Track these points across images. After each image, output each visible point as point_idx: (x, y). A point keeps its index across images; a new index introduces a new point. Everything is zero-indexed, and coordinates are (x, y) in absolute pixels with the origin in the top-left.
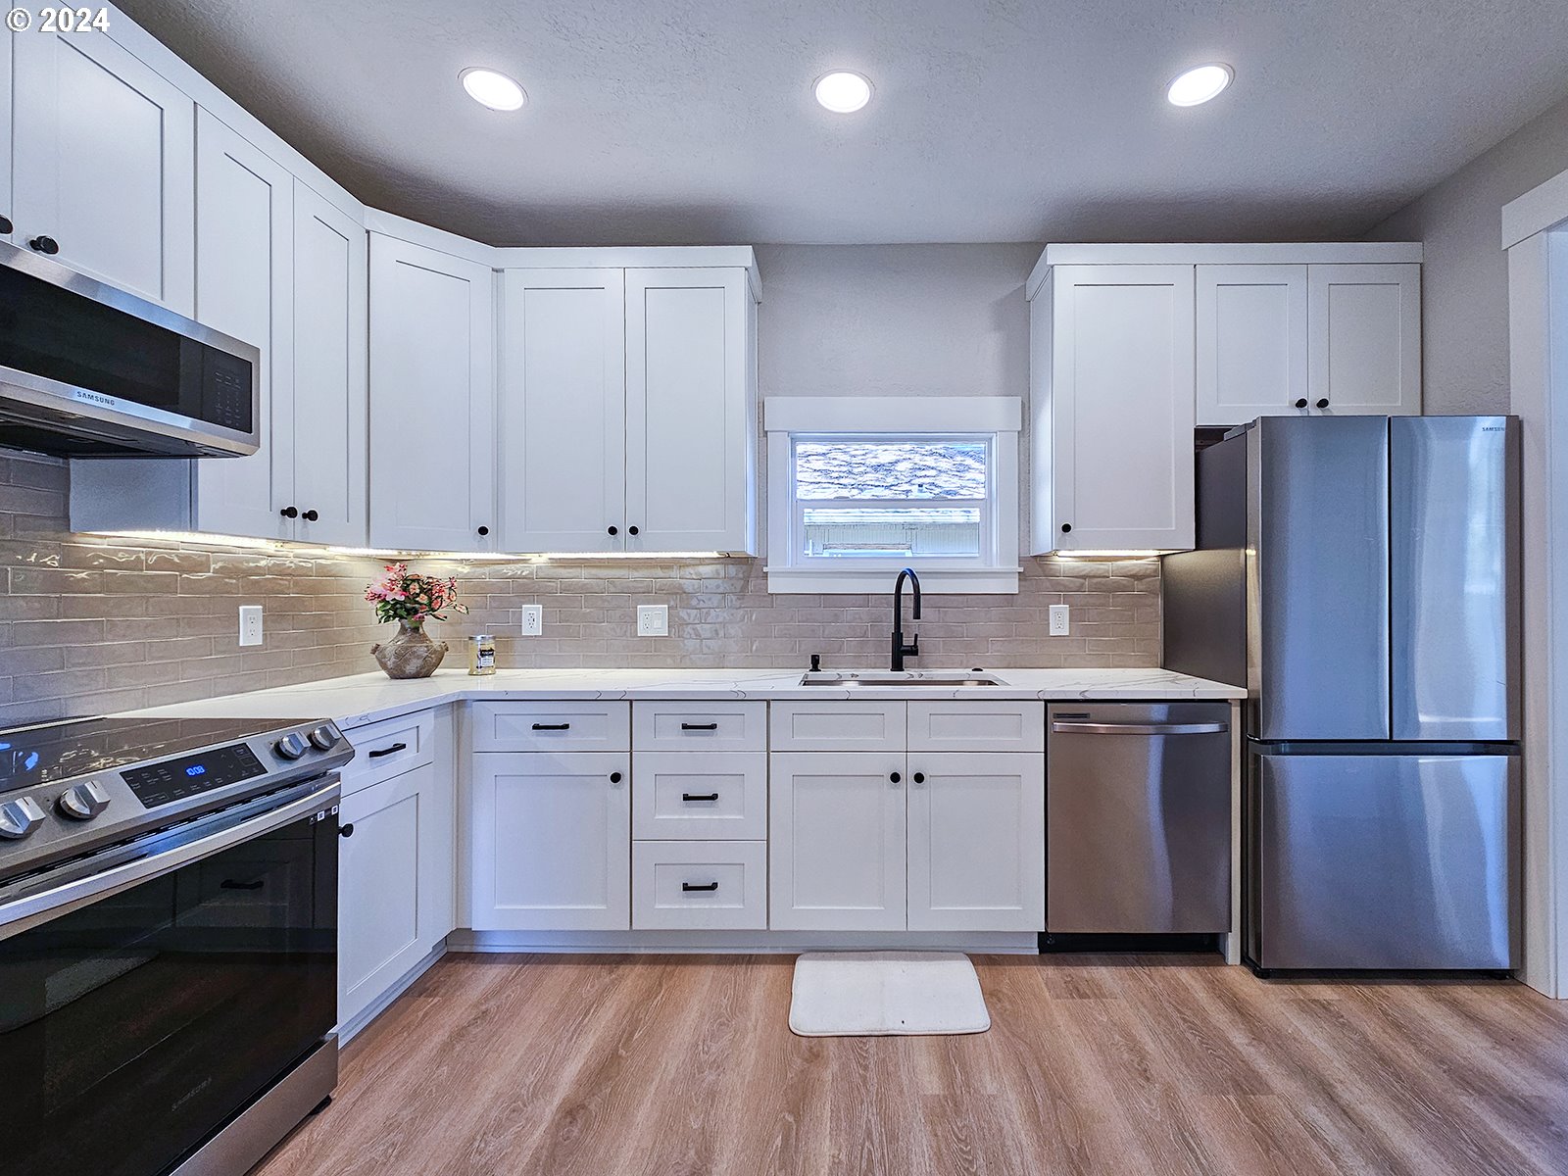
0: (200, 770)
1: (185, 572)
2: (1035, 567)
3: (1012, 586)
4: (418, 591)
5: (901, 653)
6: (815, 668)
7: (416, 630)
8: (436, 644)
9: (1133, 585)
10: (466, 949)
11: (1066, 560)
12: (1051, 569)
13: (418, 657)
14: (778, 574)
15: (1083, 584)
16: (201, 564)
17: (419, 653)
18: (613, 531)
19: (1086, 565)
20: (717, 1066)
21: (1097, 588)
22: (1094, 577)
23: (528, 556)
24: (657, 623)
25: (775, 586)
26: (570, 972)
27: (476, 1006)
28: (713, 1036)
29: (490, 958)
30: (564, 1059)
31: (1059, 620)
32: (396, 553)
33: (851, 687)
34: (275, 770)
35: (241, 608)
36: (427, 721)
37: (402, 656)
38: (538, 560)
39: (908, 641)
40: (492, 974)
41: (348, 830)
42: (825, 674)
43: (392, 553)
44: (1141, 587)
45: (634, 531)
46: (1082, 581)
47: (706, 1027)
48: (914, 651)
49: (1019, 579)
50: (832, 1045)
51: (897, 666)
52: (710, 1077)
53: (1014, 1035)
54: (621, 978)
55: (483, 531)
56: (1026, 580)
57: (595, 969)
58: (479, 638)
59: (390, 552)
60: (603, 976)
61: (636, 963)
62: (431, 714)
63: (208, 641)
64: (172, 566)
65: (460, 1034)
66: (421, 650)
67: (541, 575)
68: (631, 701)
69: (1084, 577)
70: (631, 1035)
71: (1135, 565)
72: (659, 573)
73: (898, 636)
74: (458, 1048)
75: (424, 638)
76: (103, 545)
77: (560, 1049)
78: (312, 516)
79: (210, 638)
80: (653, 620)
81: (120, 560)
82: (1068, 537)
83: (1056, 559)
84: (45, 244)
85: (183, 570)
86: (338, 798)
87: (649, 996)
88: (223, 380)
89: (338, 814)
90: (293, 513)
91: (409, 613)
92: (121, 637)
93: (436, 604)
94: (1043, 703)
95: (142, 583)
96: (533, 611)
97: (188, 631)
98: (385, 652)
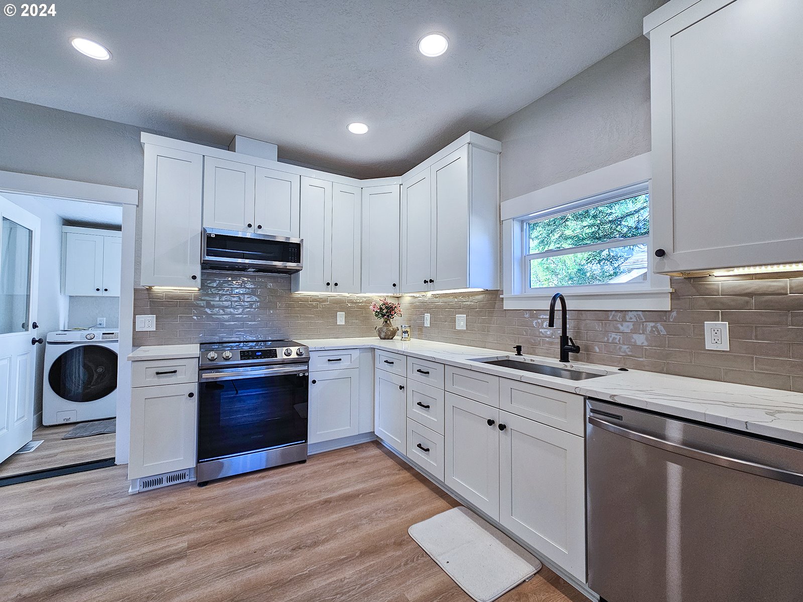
0: (260, 353)
3: (663, 304)
5: (567, 349)
6: (519, 354)
7: (386, 322)
8: (394, 326)
11: (722, 279)
12: (706, 288)
13: (384, 332)
14: (508, 299)
15: (747, 302)
16: (325, 300)
17: (384, 330)
18: (426, 282)
19: (752, 283)
20: (372, 521)
22: (761, 294)
24: (462, 324)
25: (507, 305)
27: (358, 458)
28: (387, 511)
31: (717, 335)
32: (392, 294)
34: (281, 357)
35: (338, 313)
38: (429, 295)
39: (571, 343)
41: (314, 382)
45: (432, 281)
46: (747, 298)
47: (391, 506)
48: (576, 349)
49: (671, 299)
50: (411, 546)
51: (564, 358)
52: (364, 521)
56: (679, 299)
58: (405, 326)
63: (327, 322)
64: (317, 301)
67: (430, 301)
68: (406, 356)
69: (750, 295)
70: (371, 493)
72: (463, 299)
73: (564, 339)
74: (338, 467)
75: (390, 325)
77: (353, 483)
78: (336, 284)
80: (461, 322)
81: (303, 299)
82: (665, 261)
83: (711, 279)
84: (260, 227)
85: (320, 302)
86: (307, 371)
87: (397, 484)
88: (292, 250)
89: (308, 376)
90: (328, 284)
91: (383, 315)
92: (303, 320)
93: (393, 313)
94: (582, 398)
95: (308, 305)
96: (427, 316)
97: (322, 319)
98: (378, 329)
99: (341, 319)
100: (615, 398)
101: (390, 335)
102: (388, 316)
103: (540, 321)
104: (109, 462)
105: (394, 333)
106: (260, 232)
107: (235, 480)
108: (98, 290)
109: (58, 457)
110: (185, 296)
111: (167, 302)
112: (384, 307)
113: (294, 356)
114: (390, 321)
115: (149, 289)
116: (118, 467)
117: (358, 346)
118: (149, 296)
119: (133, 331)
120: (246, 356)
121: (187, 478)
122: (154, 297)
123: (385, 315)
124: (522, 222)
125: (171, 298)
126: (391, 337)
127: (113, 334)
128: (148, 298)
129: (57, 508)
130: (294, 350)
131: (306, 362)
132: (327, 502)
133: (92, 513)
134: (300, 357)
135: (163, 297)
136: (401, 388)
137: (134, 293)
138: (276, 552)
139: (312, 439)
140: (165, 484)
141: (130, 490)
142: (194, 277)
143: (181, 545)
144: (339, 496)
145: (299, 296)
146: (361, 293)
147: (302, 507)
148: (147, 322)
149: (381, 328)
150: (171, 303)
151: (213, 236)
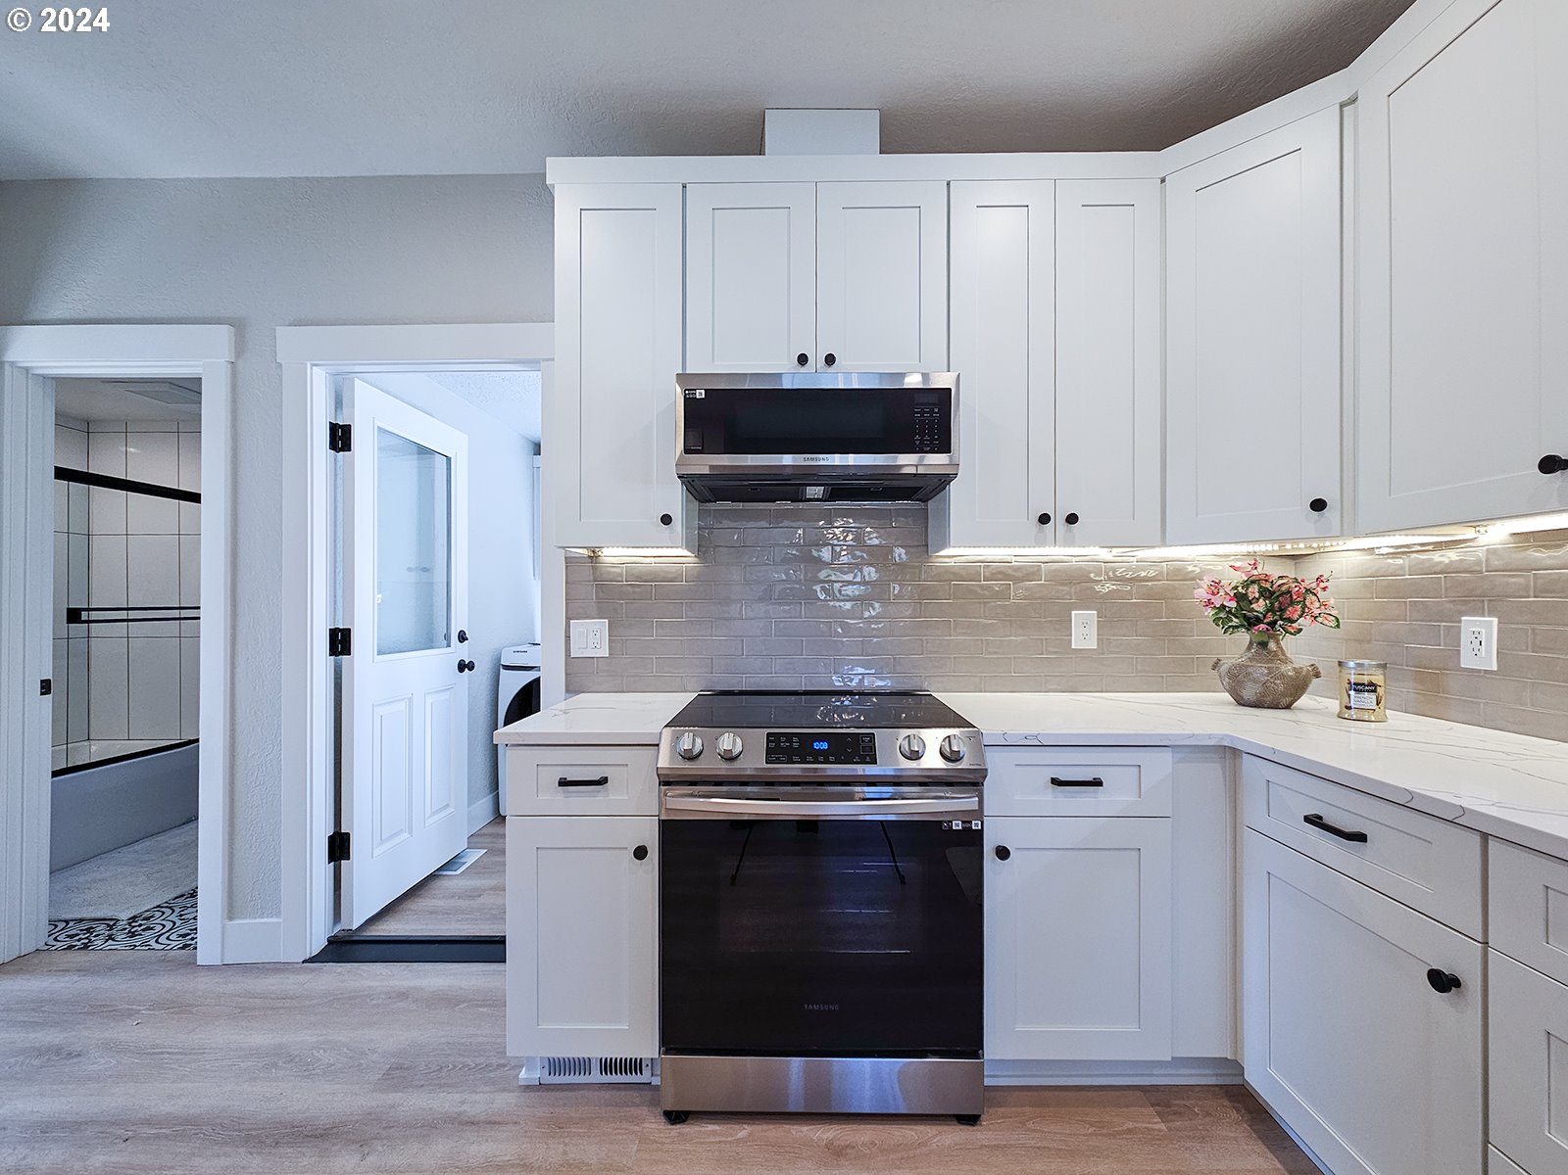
0: (825, 746)
4: (1257, 595)
7: (1263, 645)
8: (1297, 664)
13: (1255, 681)
16: (1033, 573)
17: (1255, 675)
23: (1461, 533)
35: (1073, 612)
37: (1243, 675)
58: (1352, 664)
59: (1269, 547)
62: (1167, 756)
63: (1039, 642)
64: (1008, 577)
66: (1260, 671)
67: (1496, 563)
68: (1484, 834)
78: (1072, 519)
79: (1042, 639)
81: (963, 573)
84: (829, 359)
85: (1016, 580)
86: (979, 813)
88: (922, 413)
89: (981, 831)
90: (1044, 519)
91: (1251, 622)
92: (964, 634)
93: (1293, 612)
95: (980, 591)
96: (1481, 626)
97: (1020, 631)
98: (1224, 668)
101: (1283, 695)
102: (1273, 624)
105: (1298, 686)
106: (832, 371)
109: (481, 900)
110: (668, 573)
111: (629, 588)
112: (1253, 591)
113: (932, 761)
114: (1278, 643)
115: (594, 557)
117: (1166, 736)
118: (593, 573)
119: (566, 655)
120: (784, 751)
121: (647, 1072)
122: (605, 576)
123: (1259, 621)
125: (639, 578)
126: (1288, 700)
128: (592, 578)
130: (933, 738)
131: (973, 782)
134: (951, 765)
135: (621, 575)
137: (567, 567)
139: (998, 1043)
140: (596, 1077)
141: (523, 1074)
142: (666, 520)
145: (951, 562)
146: (1164, 543)
148: (593, 637)
149: (1241, 666)
150: (638, 590)
151: (700, 394)
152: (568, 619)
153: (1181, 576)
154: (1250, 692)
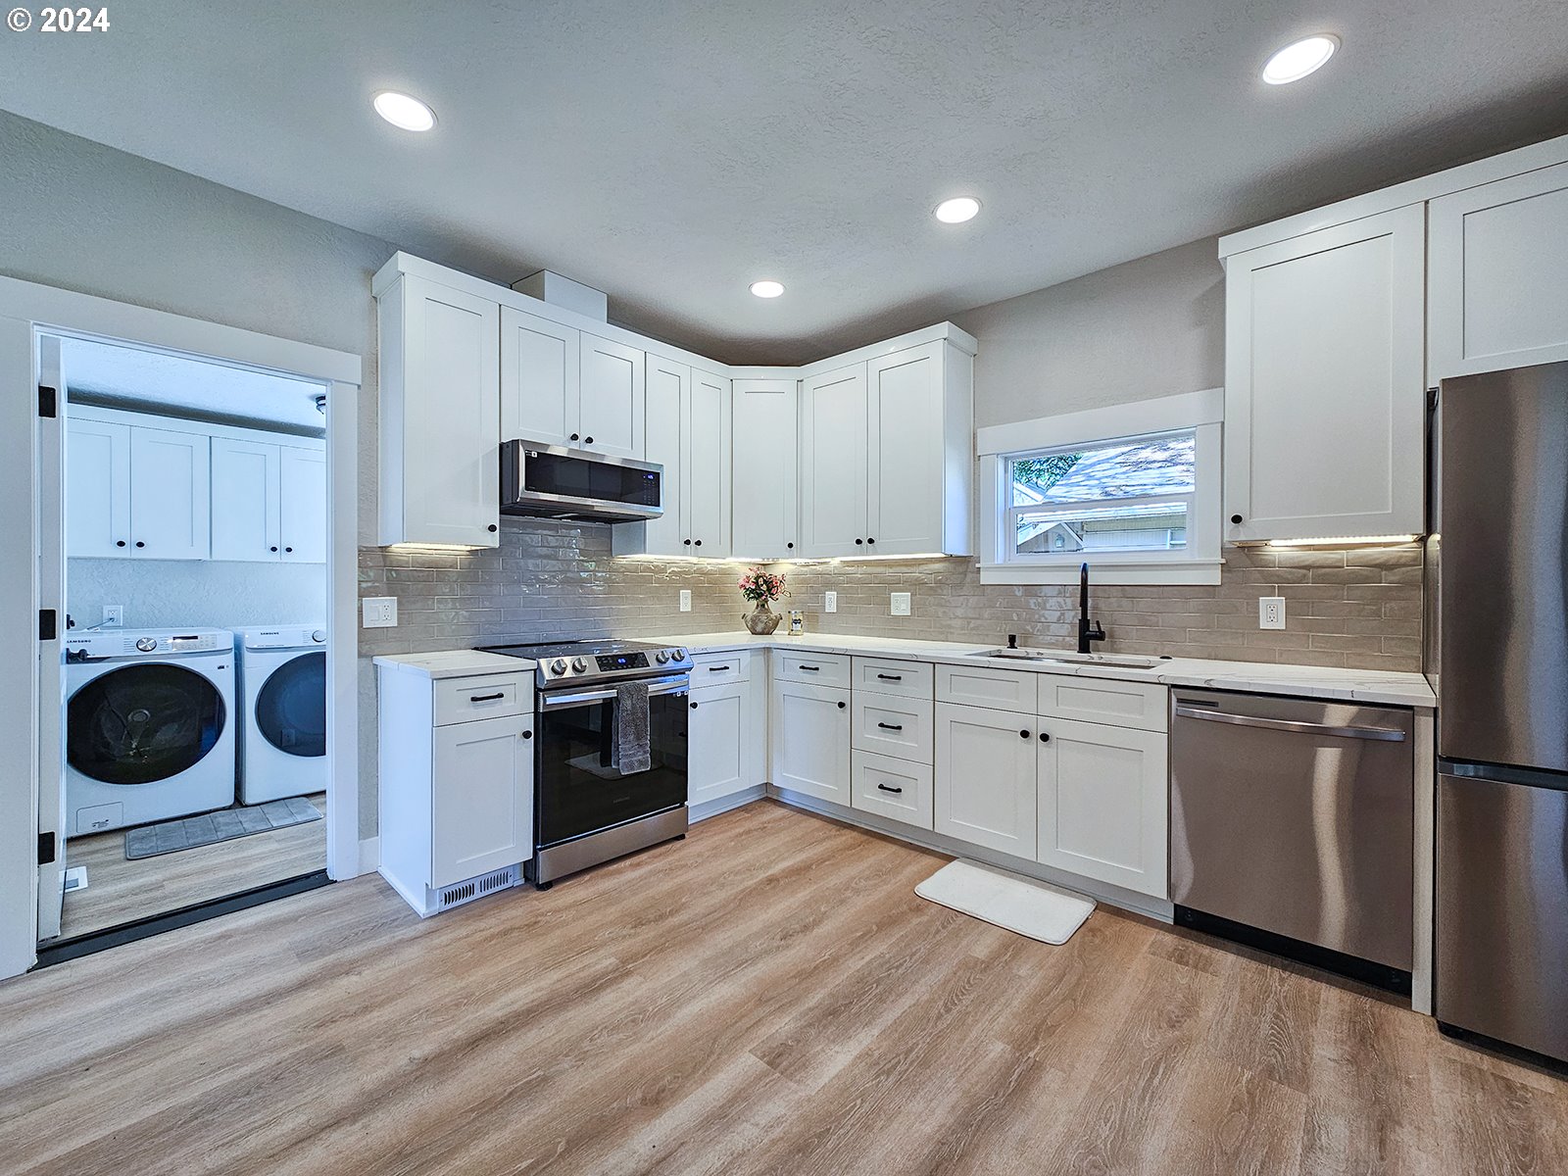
0: (624, 661)
1: (657, 573)
2: (1242, 559)
3: (1214, 577)
4: (761, 583)
5: (1088, 637)
6: (1012, 646)
7: (763, 606)
8: (774, 614)
9: (1381, 576)
10: (775, 797)
11: (1280, 549)
12: (1261, 559)
13: (762, 622)
14: (988, 569)
15: (1305, 576)
18: (859, 542)
19: (1309, 555)
20: (857, 892)
21: (1322, 579)
22: (1318, 567)
23: (827, 560)
24: (903, 606)
25: (985, 578)
26: (816, 823)
27: (763, 823)
28: (867, 878)
29: (783, 805)
30: (784, 859)
31: (1272, 612)
32: (754, 560)
33: (1049, 664)
34: (654, 666)
35: (681, 591)
36: (746, 657)
37: (755, 620)
38: (835, 562)
39: (1093, 627)
40: (780, 812)
41: (694, 705)
42: (1020, 651)
43: (760, 561)
44: (1392, 578)
45: (871, 541)
46: (1304, 571)
47: (867, 872)
48: (1100, 636)
49: (1222, 571)
50: (934, 909)
51: (1084, 648)
52: (848, 894)
53: (1080, 956)
54: (841, 835)
55: (790, 545)
56: (1229, 571)
57: (831, 826)
58: (793, 612)
60: (833, 830)
61: (854, 831)
62: (748, 653)
63: (666, 608)
64: (651, 571)
65: (749, 832)
66: (764, 618)
67: (836, 572)
68: (851, 656)
69: (1308, 567)
70: (825, 861)
71: (1382, 552)
72: (905, 569)
73: (1084, 623)
74: (743, 837)
75: (768, 611)
76: (624, 561)
77: (786, 855)
78: (698, 543)
79: (667, 606)
80: (901, 603)
82: (1240, 528)
83: (1267, 548)
84: (589, 440)
85: (655, 572)
86: (685, 687)
87: (850, 848)
89: (686, 695)
90: (688, 542)
91: (759, 595)
93: (774, 590)
94: (1166, 687)
96: (831, 596)
97: (658, 602)
98: (749, 618)
99: (685, 603)
100: (1211, 683)
101: (768, 629)
102: (767, 596)
103: (1040, 600)
104: (318, 879)
105: (775, 623)
106: (588, 448)
107: (593, 874)
108: (121, 544)
111: (415, 573)
112: (760, 581)
113: (670, 663)
114: (769, 604)
115: (386, 548)
116: (343, 884)
118: (384, 561)
119: (359, 627)
120: (605, 665)
121: (510, 880)
122: (394, 563)
123: (762, 594)
124: (1006, 459)
125: (423, 565)
126: (772, 630)
127: (196, 638)
128: (382, 564)
129: (303, 954)
130: (670, 653)
132: (770, 880)
133: (388, 950)
135: (408, 562)
136: (841, 705)
138: (760, 945)
140: (478, 894)
142: (492, 529)
143: (606, 963)
144: (783, 871)
146: (731, 556)
147: (743, 891)
148: (383, 611)
149: (756, 616)
150: (421, 574)
151: (534, 455)
152: (361, 596)
153: (726, 573)
154: (759, 628)
